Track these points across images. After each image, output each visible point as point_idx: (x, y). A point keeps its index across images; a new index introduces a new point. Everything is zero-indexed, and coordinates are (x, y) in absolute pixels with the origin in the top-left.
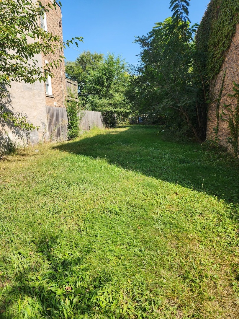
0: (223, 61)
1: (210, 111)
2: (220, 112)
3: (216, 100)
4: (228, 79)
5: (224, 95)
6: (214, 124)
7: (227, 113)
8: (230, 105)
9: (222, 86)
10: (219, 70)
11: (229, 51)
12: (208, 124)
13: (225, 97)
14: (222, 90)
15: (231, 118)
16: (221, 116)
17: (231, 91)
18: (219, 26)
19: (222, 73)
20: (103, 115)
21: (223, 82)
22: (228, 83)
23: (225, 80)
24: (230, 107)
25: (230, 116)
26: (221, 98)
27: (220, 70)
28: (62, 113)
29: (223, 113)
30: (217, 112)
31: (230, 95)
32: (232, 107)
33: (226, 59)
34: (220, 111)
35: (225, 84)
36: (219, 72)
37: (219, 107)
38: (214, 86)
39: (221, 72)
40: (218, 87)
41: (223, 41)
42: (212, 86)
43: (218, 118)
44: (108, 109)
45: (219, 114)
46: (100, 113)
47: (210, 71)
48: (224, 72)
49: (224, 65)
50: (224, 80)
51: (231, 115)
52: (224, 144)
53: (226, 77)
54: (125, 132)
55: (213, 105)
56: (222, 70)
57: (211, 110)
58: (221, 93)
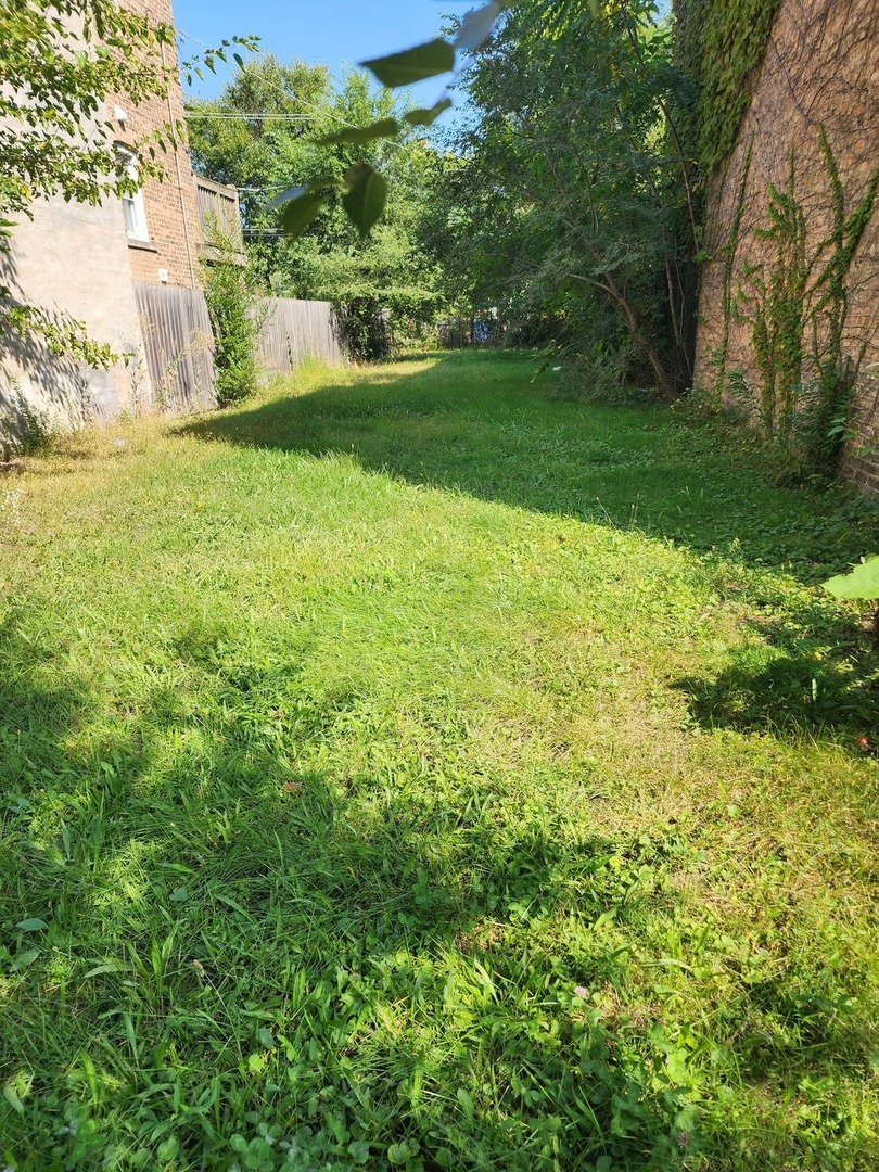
0: (745, 109)
1: (706, 290)
2: (734, 290)
3: (724, 250)
4: (758, 173)
5: (748, 230)
6: (716, 336)
7: (750, 295)
8: (761, 266)
9: (742, 199)
10: (733, 141)
11: (762, 72)
12: (700, 335)
13: (748, 240)
14: (740, 216)
15: (761, 310)
16: (736, 307)
17: (763, 218)
19: (740, 152)
20: (339, 314)
21: (744, 185)
22: (756, 190)
23: (749, 179)
24: (759, 274)
25: (758, 305)
26: (738, 241)
27: (738, 140)
28: (190, 309)
29: (741, 294)
30: (725, 294)
31: (760, 232)
32: (766, 273)
33: (755, 102)
34: (732, 290)
35: (749, 191)
36: (733, 149)
37: (730, 273)
38: (720, 198)
39: (740, 147)
40: (730, 203)
41: (745, 37)
42: (714, 199)
43: (727, 315)
44: (357, 289)
45: (730, 298)
46: (327, 305)
47: (706, 144)
48: (747, 149)
49: (747, 124)
50: (745, 176)
51: (761, 302)
53: (752, 167)
54: (424, 374)
55: (715, 267)
56: (742, 142)
57: (710, 285)
58: (737, 223)
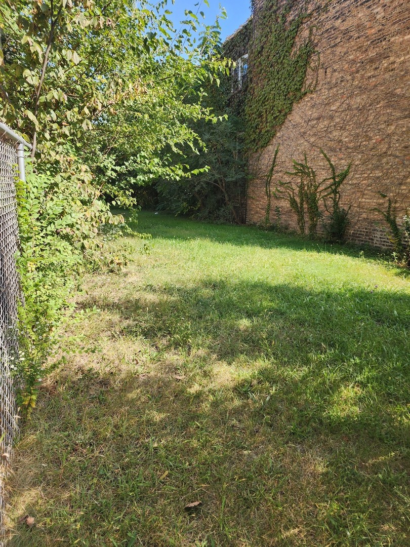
0: (274, 135)
1: (252, 188)
3: (265, 176)
4: (284, 156)
5: (277, 172)
6: (262, 203)
7: (284, 191)
8: (289, 183)
9: (274, 161)
10: (267, 144)
11: (283, 126)
12: (250, 202)
13: (280, 174)
14: (274, 166)
15: (292, 196)
16: (275, 194)
17: (289, 169)
18: (266, 96)
19: (271, 148)
21: (275, 158)
22: (283, 160)
23: (278, 156)
24: (289, 185)
25: (289, 194)
26: (273, 174)
27: (268, 144)
29: (279, 191)
30: (266, 190)
31: (287, 173)
32: (293, 185)
33: (278, 134)
34: (271, 189)
35: (278, 160)
36: (266, 146)
37: (269, 184)
38: (258, 160)
39: (270, 146)
40: (266, 162)
42: (254, 160)
43: (269, 196)
45: (270, 191)
48: (276, 147)
49: (274, 140)
50: (276, 155)
51: (291, 193)
52: (282, 223)
53: (279, 153)
55: (259, 181)
56: (272, 145)
57: (255, 186)
58: (272, 169)
